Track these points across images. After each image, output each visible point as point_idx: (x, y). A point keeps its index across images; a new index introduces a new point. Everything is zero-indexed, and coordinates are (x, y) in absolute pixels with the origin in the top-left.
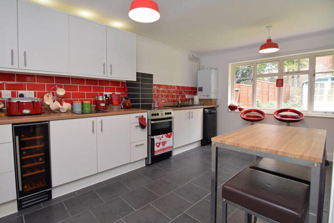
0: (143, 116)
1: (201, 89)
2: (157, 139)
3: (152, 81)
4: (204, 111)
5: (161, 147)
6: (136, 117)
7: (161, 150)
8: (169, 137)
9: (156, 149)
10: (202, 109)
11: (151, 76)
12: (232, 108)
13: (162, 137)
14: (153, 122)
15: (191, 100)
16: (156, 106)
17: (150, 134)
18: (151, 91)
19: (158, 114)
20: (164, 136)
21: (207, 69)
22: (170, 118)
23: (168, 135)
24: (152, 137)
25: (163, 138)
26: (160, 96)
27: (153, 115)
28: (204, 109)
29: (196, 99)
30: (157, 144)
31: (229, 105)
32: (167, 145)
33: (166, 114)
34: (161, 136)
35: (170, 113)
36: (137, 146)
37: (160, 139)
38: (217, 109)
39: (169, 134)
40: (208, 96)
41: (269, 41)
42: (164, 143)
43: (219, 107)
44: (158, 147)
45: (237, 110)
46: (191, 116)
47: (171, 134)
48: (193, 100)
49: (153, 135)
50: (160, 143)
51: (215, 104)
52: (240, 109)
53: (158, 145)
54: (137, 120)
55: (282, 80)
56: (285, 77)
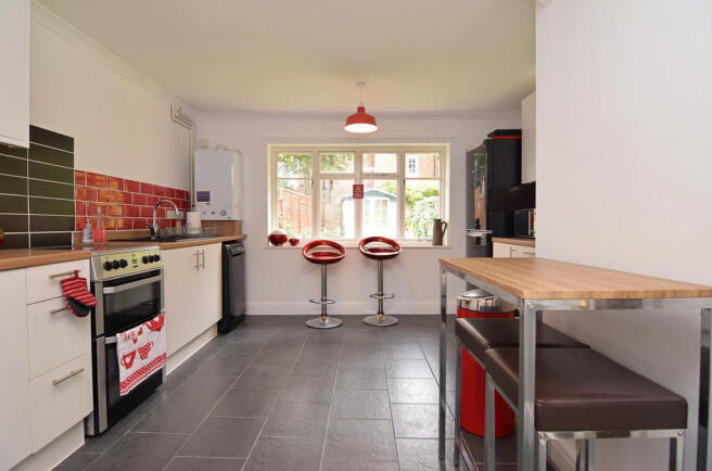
0: (76, 272)
1: (204, 197)
2: (124, 343)
3: (70, 160)
4: (224, 249)
5: (138, 363)
6: (53, 277)
7: (139, 373)
8: (159, 330)
9: (124, 374)
10: (220, 244)
11: (67, 142)
12: (277, 240)
13: (140, 333)
14: (109, 290)
15: (178, 224)
16: (86, 240)
17: (100, 329)
18: (69, 192)
19: (124, 264)
20: (144, 327)
21: (217, 148)
22: (156, 273)
23: (154, 324)
24: (110, 340)
25: (142, 333)
26: (99, 210)
27: (108, 266)
28: (224, 243)
29: (194, 219)
30: (125, 357)
31: (269, 233)
32: (153, 355)
33: (145, 260)
34: (136, 329)
35: (157, 258)
36: (56, 383)
37: (135, 341)
38: (245, 242)
39: (157, 319)
40: (223, 213)
41: (361, 109)
42: (144, 351)
43: (248, 238)
44: (128, 366)
45: (287, 244)
46: (201, 263)
47: (162, 319)
48: (184, 222)
49: (110, 331)
50: (133, 354)
51: (240, 233)
52: (294, 242)
53: (128, 360)
54: (57, 291)
55: (362, 186)
56: (365, 182)
